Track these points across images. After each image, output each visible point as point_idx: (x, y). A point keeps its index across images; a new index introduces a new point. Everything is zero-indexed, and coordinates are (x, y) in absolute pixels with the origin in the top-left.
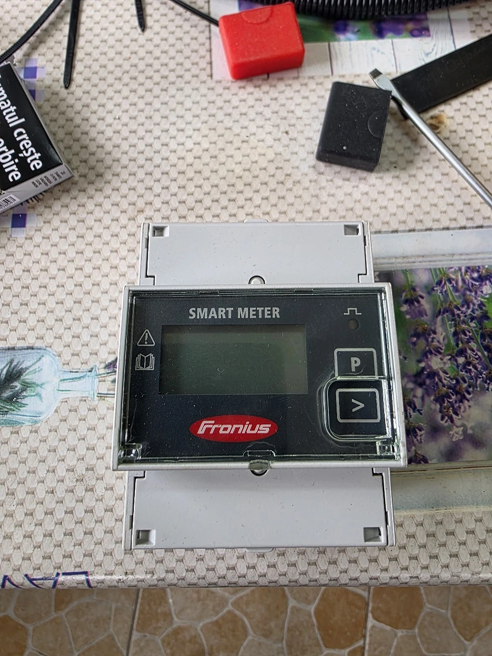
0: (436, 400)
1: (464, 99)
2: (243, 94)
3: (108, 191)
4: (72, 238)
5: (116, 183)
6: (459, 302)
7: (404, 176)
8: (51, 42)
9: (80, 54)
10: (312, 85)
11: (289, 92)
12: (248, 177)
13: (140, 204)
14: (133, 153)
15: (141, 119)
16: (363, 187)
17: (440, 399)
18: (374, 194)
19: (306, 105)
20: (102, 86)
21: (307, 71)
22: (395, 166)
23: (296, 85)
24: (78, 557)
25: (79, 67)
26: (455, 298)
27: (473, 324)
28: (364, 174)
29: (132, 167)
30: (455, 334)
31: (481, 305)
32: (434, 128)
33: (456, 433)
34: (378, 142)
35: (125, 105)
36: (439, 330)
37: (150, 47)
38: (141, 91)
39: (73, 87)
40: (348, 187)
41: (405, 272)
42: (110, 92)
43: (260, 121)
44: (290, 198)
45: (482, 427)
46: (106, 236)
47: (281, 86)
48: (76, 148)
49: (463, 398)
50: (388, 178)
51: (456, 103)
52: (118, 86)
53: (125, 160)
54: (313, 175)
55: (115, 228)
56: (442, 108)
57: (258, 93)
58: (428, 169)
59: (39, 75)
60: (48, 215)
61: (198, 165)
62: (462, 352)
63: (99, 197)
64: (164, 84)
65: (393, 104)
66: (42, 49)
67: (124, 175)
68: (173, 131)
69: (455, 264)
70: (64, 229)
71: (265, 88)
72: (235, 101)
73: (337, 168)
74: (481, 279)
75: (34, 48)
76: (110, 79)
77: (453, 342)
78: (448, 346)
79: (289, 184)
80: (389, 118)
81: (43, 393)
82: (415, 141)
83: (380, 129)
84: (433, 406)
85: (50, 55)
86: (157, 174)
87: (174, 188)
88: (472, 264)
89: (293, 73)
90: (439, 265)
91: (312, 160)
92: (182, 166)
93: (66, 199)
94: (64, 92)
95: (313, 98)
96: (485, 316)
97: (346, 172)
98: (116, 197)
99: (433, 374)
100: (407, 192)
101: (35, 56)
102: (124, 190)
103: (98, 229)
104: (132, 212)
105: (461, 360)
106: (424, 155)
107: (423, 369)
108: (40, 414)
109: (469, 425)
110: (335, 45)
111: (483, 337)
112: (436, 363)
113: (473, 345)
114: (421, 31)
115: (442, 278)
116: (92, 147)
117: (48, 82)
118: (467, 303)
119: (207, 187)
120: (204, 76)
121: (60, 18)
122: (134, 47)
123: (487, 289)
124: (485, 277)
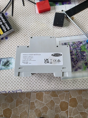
0: (73, 62)
1: (77, 14)
2: (41, 16)
3: (20, 33)
4: (15, 40)
5: (21, 31)
7: (68, 27)
8: (9, 9)
9: (14, 11)
10: (52, 13)
11: (48, 15)
12: (42, 29)
13: (25, 34)
14: (24, 26)
15: (25, 21)
16: (61, 30)
17: (74, 62)
18: (63, 31)
19: (51, 17)
20: (18, 16)
21: (51, 11)
22: (66, 26)
23: (50, 14)
24: (20, 88)
25: (14, 13)
26: (76, 46)
27: (79, 50)
28: (61, 27)
29: (24, 29)
30: (76, 52)
31: (80, 47)
32: (72, 19)
33: (77, 67)
34: (63, 22)
35: (22, 19)
36: (74, 51)
37: (25, 9)
38: (24, 16)
40: (58, 30)
41: (68, 43)
42: (19, 17)
43: (44, 20)
44: (49, 32)
45: (81, 66)
46: (20, 40)
47: (47, 14)
48: (15, 26)
49: (78, 62)
50: (65, 28)
51: (76, 15)
52: (21, 15)
53: (22, 28)
54: (53, 28)
55: (22, 38)
56: (73, 16)
57: (43, 15)
58: (71, 26)
59: (8, 14)
60: (11, 37)
61: (34, 28)
62: (77, 55)
63: (19, 34)
64: (28, 15)
65: (65, 16)
66: (8, 10)
67: (23, 30)
68: (30, 22)
69: (76, 41)
70: (14, 39)
71: (44, 14)
72: (40, 17)
73: (57, 27)
74: (80, 43)
75: (7, 10)
76: (19, 14)
78: (75, 54)
79: (49, 30)
80: (65, 18)
81: (12, 64)
82: (69, 22)
83: (63, 20)
85: (9, 11)
86: (28, 29)
87: (31, 32)
88: (79, 41)
89: (49, 12)
90: (74, 41)
91: (53, 26)
92: (32, 28)
93: (14, 34)
94: (12, 17)
95: (52, 15)
96: (81, 49)
97: (58, 27)
98: (21, 34)
100: (68, 30)
101: (7, 11)
102: (23, 32)
103: (19, 39)
104: (24, 36)
105: (77, 56)
106: (71, 24)
108: (12, 67)
109: (79, 66)
110: (56, 6)
111: (81, 52)
112: (73, 57)
113: (79, 53)
114: (70, 3)
115: (74, 43)
116: (17, 26)
118: (78, 47)
119: (36, 31)
120: (34, 13)
121: (10, 5)
122: (23, 9)
123: (81, 45)
124: (81, 43)
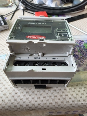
6: (79, 45)
17: (79, 59)
27: (82, 48)
30: (79, 49)
31: (83, 45)
33: (85, 66)
36: (76, 48)
39: (12, 20)
49: (84, 59)
62: (82, 52)
69: (77, 40)
77: (79, 50)
78: (79, 51)
84: (78, 61)
85: (9, 17)
88: (80, 40)
94: (10, 20)
96: (84, 47)
99: (77, 55)
105: (82, 53)
107: (75, 55)
111: (85, 49)
112: (77, 54)
113: (83, 51)
117: (8, 19)
118: (80, 45)
123: (83, 43)
124: (83, 41)
